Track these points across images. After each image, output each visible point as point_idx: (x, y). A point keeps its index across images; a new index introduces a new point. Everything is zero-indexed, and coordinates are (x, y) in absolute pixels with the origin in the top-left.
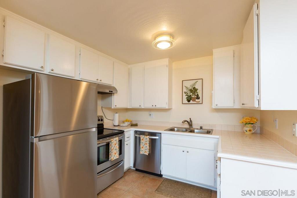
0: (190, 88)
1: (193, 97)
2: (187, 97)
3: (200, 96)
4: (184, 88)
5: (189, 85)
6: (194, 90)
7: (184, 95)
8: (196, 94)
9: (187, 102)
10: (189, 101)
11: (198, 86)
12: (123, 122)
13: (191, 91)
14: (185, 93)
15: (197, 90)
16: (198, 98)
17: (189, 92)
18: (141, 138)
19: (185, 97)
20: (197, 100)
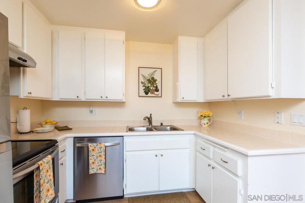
0: (149, 78)
1: (152, 88)
2: (144, 88)
3: (159, 88)
4: (141, 77)
5: (147, 73)
6: (152, 81)
7: (141, 85)
8: (155, 86)
9: (144, 94)
10: (147, 93)
11: (157, 76)
12: (41, 125)
13: (149, 81)
14: (142, 83)
15: (155, 81)
16: (157, 90)
17: (146, 82)
18: (90, 149)
19: (142, 88)
20: (156, 93)
